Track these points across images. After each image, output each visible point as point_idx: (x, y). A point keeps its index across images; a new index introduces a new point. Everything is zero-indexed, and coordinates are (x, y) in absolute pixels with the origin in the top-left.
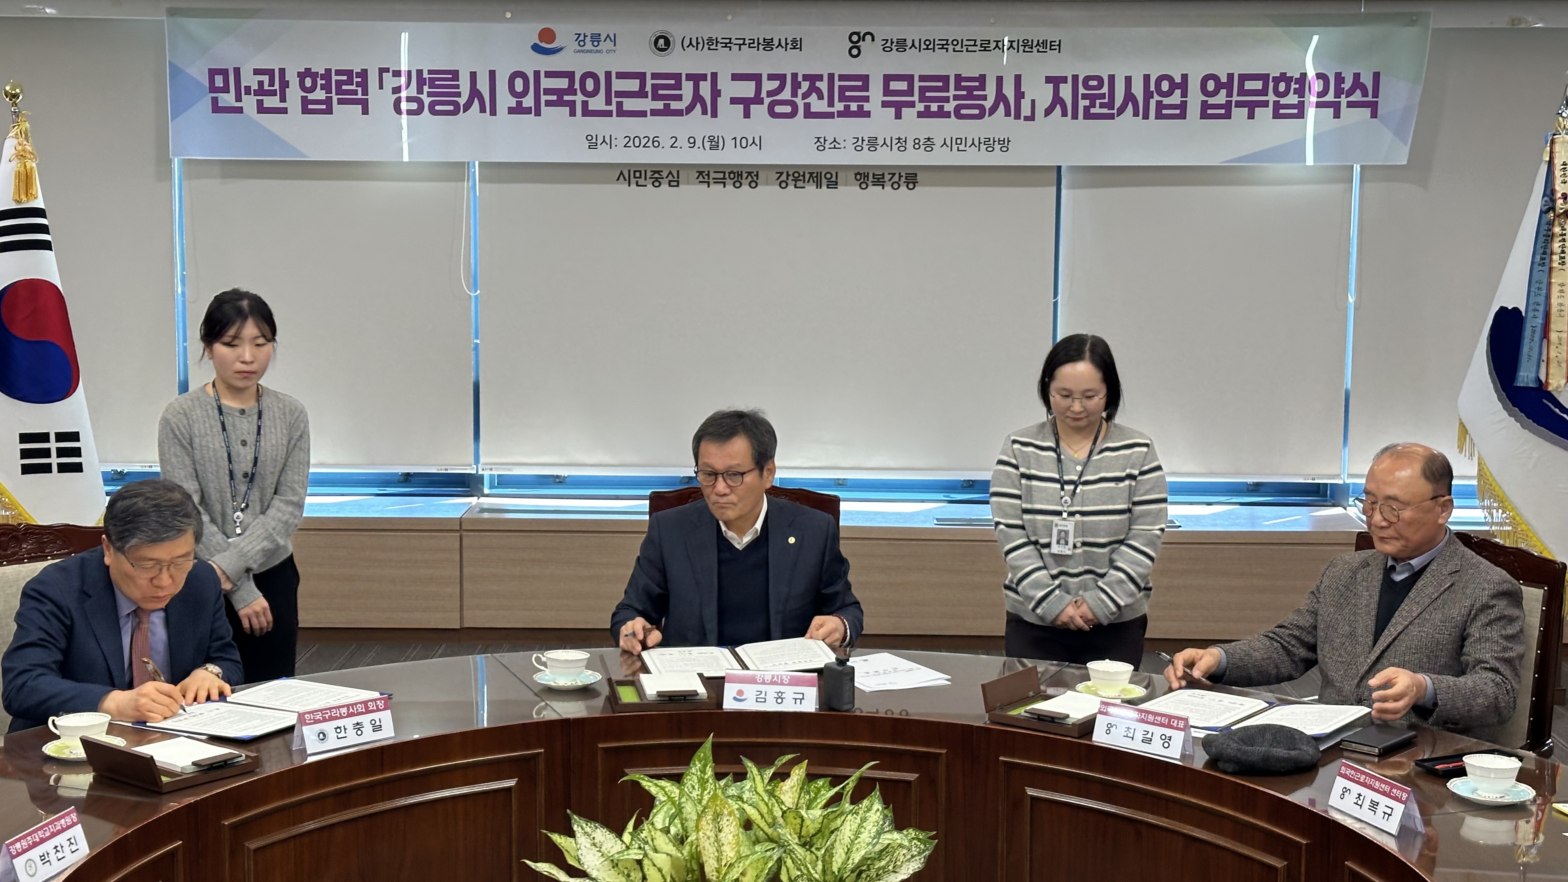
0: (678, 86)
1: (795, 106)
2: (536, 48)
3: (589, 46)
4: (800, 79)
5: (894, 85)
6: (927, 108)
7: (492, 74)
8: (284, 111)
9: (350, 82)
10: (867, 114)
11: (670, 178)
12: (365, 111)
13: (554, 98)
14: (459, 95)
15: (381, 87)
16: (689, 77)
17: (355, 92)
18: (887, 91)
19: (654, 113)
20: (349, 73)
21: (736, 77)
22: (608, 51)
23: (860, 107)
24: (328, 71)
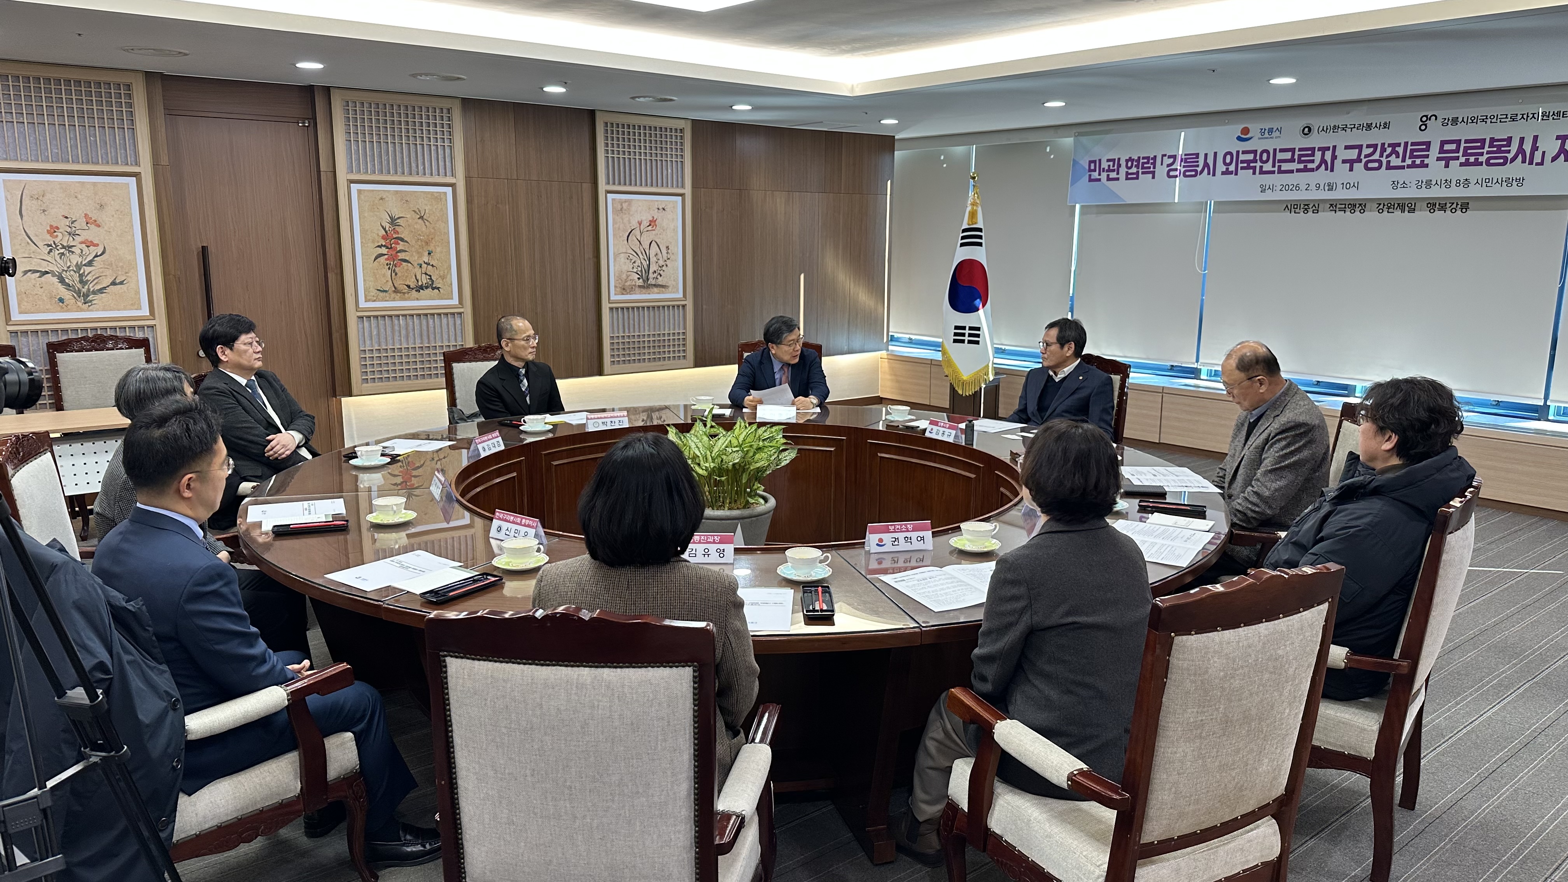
0: (1313, 155)
1: (1380, 162)
2: (1239, 138)
3: (1266, 135)
4: (1386, 146)
5: (1447, 147)
6: (1467, 160)
7: (1215, 154)
8: (1118, 179)
9: (1148, 163)
10: (1427, 166)
11: (1314, 208)
12: (1153, 177)
13: (1245, 165)
14: (1198, 166)
15: (1162, 164)
16: (1320, 149)
17: (1150, 168)
18: (1442, 151)
19: (1298, 171)
20: (1148, 158)
21: (1347, 147)
22: (1276, 138)
23: (1422, 162)
24: (1139, 158)
